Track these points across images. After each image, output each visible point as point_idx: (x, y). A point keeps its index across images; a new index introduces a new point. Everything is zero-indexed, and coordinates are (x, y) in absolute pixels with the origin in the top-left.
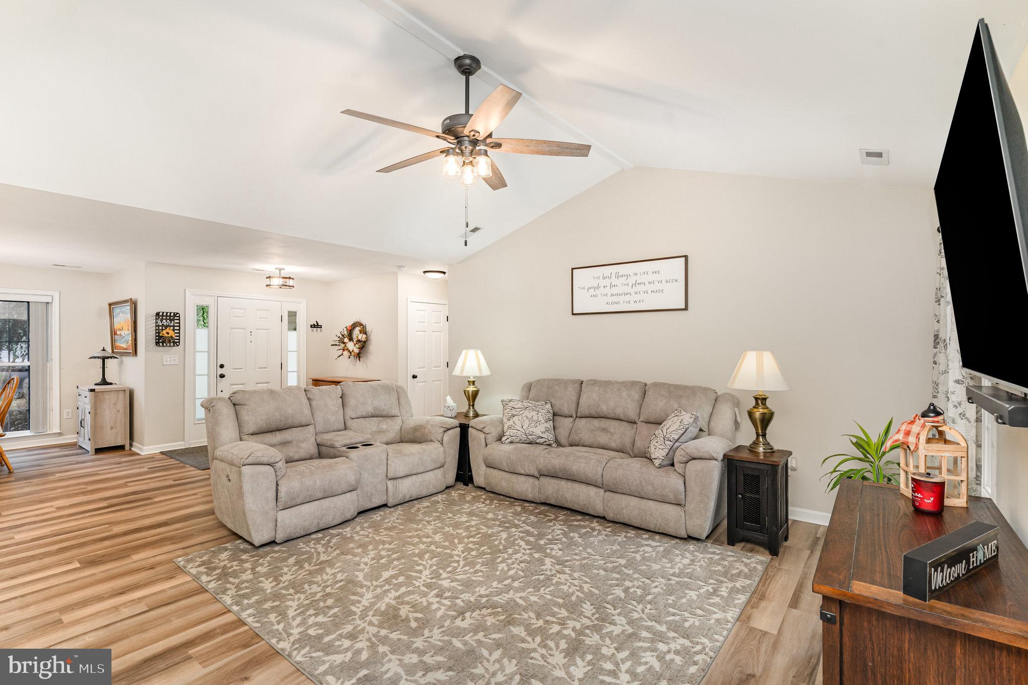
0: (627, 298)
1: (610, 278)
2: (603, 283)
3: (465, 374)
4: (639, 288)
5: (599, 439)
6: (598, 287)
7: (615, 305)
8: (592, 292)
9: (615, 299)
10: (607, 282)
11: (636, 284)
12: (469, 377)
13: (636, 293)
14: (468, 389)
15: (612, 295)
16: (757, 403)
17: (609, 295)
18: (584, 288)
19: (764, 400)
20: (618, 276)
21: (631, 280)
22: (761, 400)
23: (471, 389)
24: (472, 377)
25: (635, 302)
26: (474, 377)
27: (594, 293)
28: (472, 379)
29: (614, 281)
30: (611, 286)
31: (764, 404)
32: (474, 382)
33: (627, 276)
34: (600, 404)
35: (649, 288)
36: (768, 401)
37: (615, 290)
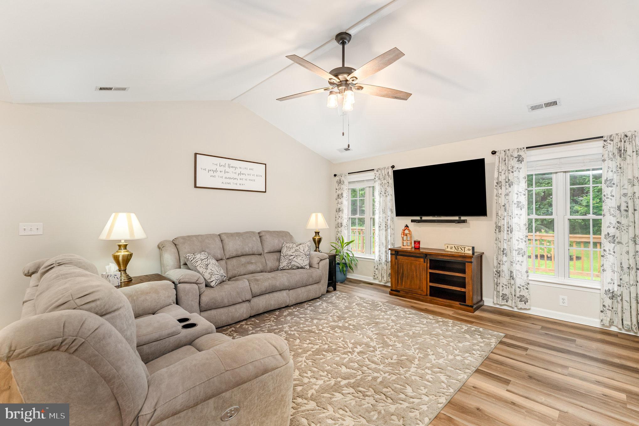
0: (235, 181)
1: (225, 166)
2: (219, 169)
3: (113, 237)
4: (242, 177)
5: (250, 268)
6: (216, 171)
7: (227, 185)
8: (211, 173)
9: (228, 181)
10: (222, 169)
11: (240, 174)
12: (120, 241)
13: (240, 179)
14: (118, 254)
15: (226, 178)
16: (316, 234)
17: (224, 178)
18: (205, 169)
19: (318, 233)
20: (229, 166)
21: (238, 171)
22: (317, 233)
23: (122, 253)
24: (123, 241)
25: (240, 184)
26: (125, 241)
27: (213, 175)
28: (123, 243)
29: (227, 169)
30: (225, 172)
31: (318, 234)
32: (125, 246)
33: (236, 168)
34: (244, 247)
35: (249, 177)
36: (320, 234)
37: (227, 175)
